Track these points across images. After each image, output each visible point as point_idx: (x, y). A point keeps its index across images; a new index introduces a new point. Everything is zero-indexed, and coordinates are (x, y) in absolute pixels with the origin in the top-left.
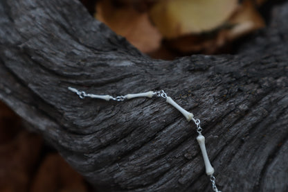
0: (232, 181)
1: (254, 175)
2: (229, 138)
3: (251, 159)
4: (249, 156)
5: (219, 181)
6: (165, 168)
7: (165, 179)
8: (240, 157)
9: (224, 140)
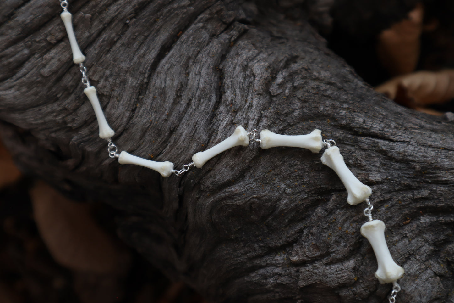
0: (111, 75)
1: (141, 69)
2: (108, 19)
3: (138, 49)
4: (135, 45)
5: (93, 75)
6: (23, 55)
7: (24, 70)
8: (123, 45)
9: (101, 22)
